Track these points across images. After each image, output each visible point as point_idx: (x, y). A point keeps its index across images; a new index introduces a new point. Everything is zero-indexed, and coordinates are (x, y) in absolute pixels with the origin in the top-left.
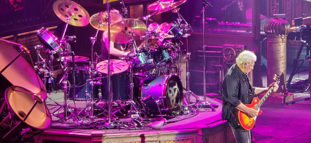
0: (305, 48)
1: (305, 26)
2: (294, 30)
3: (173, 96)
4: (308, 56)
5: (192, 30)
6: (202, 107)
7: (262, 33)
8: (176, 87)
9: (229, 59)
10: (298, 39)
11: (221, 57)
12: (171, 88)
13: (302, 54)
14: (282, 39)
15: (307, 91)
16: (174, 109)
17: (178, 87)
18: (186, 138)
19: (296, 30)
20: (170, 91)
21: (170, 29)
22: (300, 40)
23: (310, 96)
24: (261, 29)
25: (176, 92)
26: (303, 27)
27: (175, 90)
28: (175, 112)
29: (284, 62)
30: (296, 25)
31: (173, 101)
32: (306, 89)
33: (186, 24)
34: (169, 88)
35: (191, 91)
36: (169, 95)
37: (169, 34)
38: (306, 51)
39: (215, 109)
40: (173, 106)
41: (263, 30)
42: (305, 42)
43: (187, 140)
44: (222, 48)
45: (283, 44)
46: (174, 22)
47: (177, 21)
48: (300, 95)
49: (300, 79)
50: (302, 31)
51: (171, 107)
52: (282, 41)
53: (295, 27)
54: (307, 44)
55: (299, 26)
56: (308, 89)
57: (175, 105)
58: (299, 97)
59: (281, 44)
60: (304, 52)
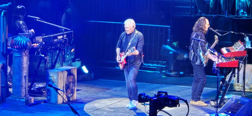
0: (43, 61)
1: (44, 43)
2: (35, 47)
4: (46, 67)
7: (9, 48)
10: (38, 53)
13: (41, 65)
14: (25, 53)
15: (45, 95)
22: (40, 54)
23: (47, 99)
24: (8, 45)
26: (42, 44)
29: (26, 72)
38: (44, 63)
41: (10, 45)
42: (43, 56)
45: (26, 57)
48: (39, 99)
49: (39, 86)
50: (41, 47)
52: (25, 55)
53: (35, 44)
54: (45, 57)
55: (39, 43)
56: (45, 93)
58: (38, 100)
59: (24, 57)
60: (43, 64)
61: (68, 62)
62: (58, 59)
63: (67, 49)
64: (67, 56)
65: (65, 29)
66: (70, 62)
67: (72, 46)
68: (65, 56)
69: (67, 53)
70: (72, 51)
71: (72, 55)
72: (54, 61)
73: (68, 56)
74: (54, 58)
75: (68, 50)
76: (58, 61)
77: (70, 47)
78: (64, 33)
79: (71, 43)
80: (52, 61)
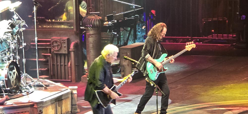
1: (116, 21)
2: (107, 25)
3: (13, 78)
4: (118, 45)
5: (26, 25)
6: (36, 87)
7: (82, 27)
8: (15, 70)
9: (56, 49)
11: (50, 47)
12: (11, 72)
15: (119, 72)
16: (14, 89)
17: (17, 71)
18: (24, 111)
19: (109, 24)
20: (10, 74)
21: (8, 24)
22: (112, 32)
23: (121, 76)
24: (81, 25)
25: (15, 75)
26: (113, 22)
27: (14, 73)
28: (15, 90)
30: (108, 21)
31: (13, 82)
32: (118, 71)
33: (21, 20)
34: (10, 71)
35: (27, 74)
36: (10, 77)
37: (8, 28)
38: (117, 41)
39: (47, 87)
40: (13, 86)
42: (116, 33)
43: (26, 112)
44: (50, 41)
46: (12, 19)
47: (13, 18)
50: (113, 25)
51: (12, 86)
53: (107, 22)
54: (118, 35)
55: (111, 21)
57: (15, 85)
60: (115, 42)
61: (140, 39)
62: (130, 37)
63: (139, 26)
64: (138, 33)
65: (136, 7)
66: (141, 39)
67: (143, 24)
68: (137, 34)
69: (138, 30)
70: (143, 28)
71: (144, 32)
72: (126, 39)
73: (140, 33)
74: (126, 35)
75: (139, 28)
76: (130, 39)
77: (141, 24)
78: (135, 10)
79: (142, 20)
80: (124, 39)
